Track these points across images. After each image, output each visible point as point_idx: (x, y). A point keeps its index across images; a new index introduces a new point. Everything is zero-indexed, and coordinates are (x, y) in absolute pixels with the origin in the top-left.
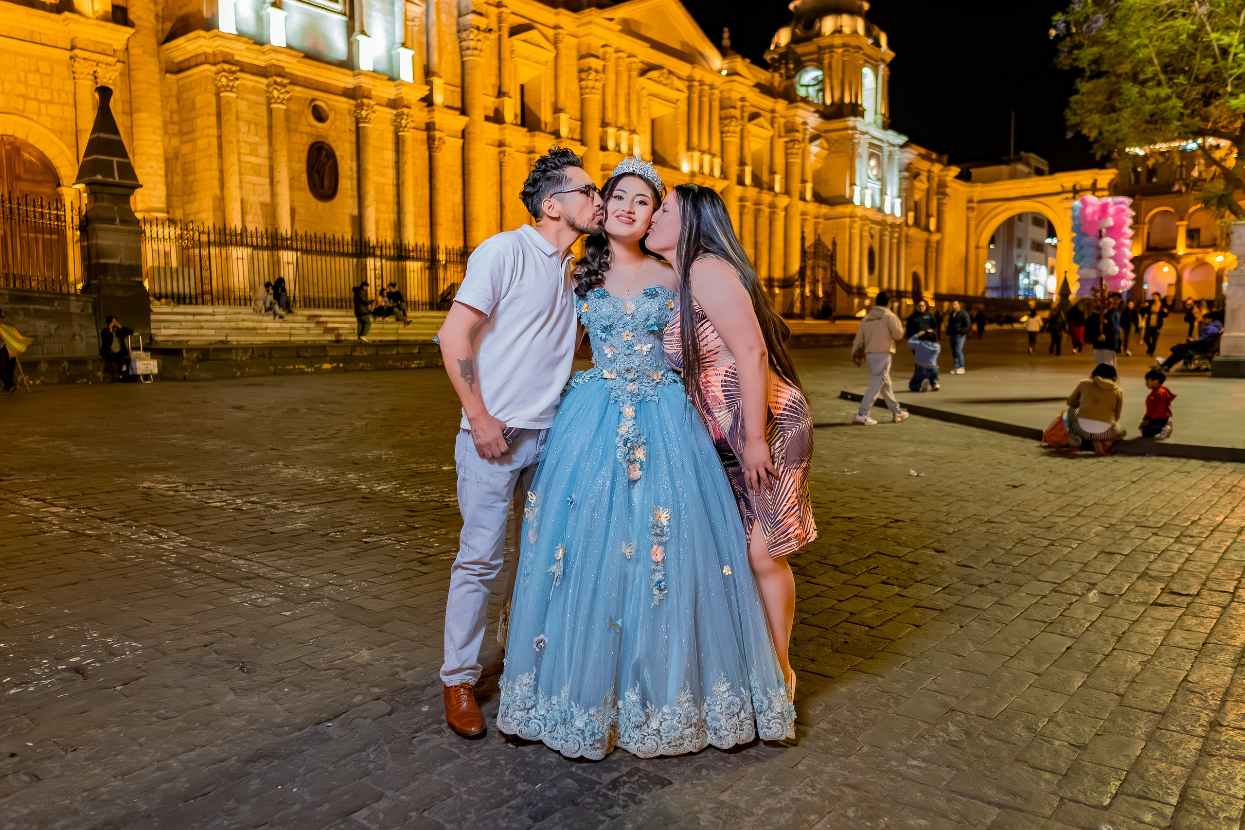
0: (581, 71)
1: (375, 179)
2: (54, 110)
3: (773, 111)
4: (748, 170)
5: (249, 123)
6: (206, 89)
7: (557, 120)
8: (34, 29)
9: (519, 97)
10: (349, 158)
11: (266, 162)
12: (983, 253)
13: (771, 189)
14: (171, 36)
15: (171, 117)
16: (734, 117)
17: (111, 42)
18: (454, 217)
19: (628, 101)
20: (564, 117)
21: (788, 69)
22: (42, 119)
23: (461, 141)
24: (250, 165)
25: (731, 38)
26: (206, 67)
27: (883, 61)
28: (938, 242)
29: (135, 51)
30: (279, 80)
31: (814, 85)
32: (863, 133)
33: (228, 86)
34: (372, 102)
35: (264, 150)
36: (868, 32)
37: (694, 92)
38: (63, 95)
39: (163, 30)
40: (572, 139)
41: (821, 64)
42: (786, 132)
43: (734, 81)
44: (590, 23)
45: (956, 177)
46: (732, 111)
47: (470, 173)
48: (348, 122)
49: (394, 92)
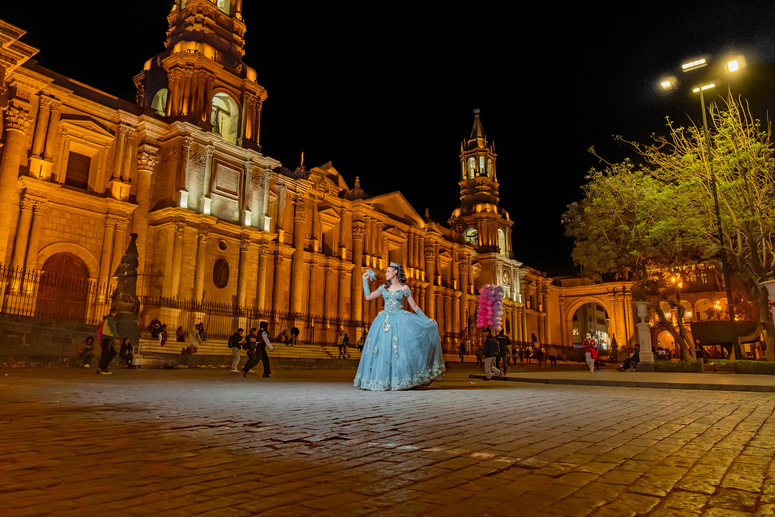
0: (353, 228)
1: (247, 277)
2: (93, 241)
3: (452, 249)
4: (440, 277)
7: (340, 251)
8: (91, 204)
9: (321, 239)
10: (235, 267)
11: (194, 268)
12: (570, 324)
13: (452, 287)
14: (154, 209)
16: (432, 251)
17: (126, 211)
18: (285, 298)
19: (377, 243)
20: (344, 250)
21: (459, 229)
22: (87, 245)
23: (290, 260)
24: (185, 269)
25: (429, 213)
26: (171, 223)
27: (508, 226)
28: (544, 318)
29: (137, 215)
30: (205, 230)
31: (473, 236)
32: (500, 261)
34: (249, 241)
35: (193, 262)
36: (499, 211)
37: (411, 239)
38: (99, 234)
39: (151, 206)
40: (348, 260)
41: (477, 226)
42: (459, 259)
43: (431, 234)
44: (359, 205)
45: (551, 283)
46: (431, 248)
47: (295, 276)
48: (236, 250)
49: (260, 236)
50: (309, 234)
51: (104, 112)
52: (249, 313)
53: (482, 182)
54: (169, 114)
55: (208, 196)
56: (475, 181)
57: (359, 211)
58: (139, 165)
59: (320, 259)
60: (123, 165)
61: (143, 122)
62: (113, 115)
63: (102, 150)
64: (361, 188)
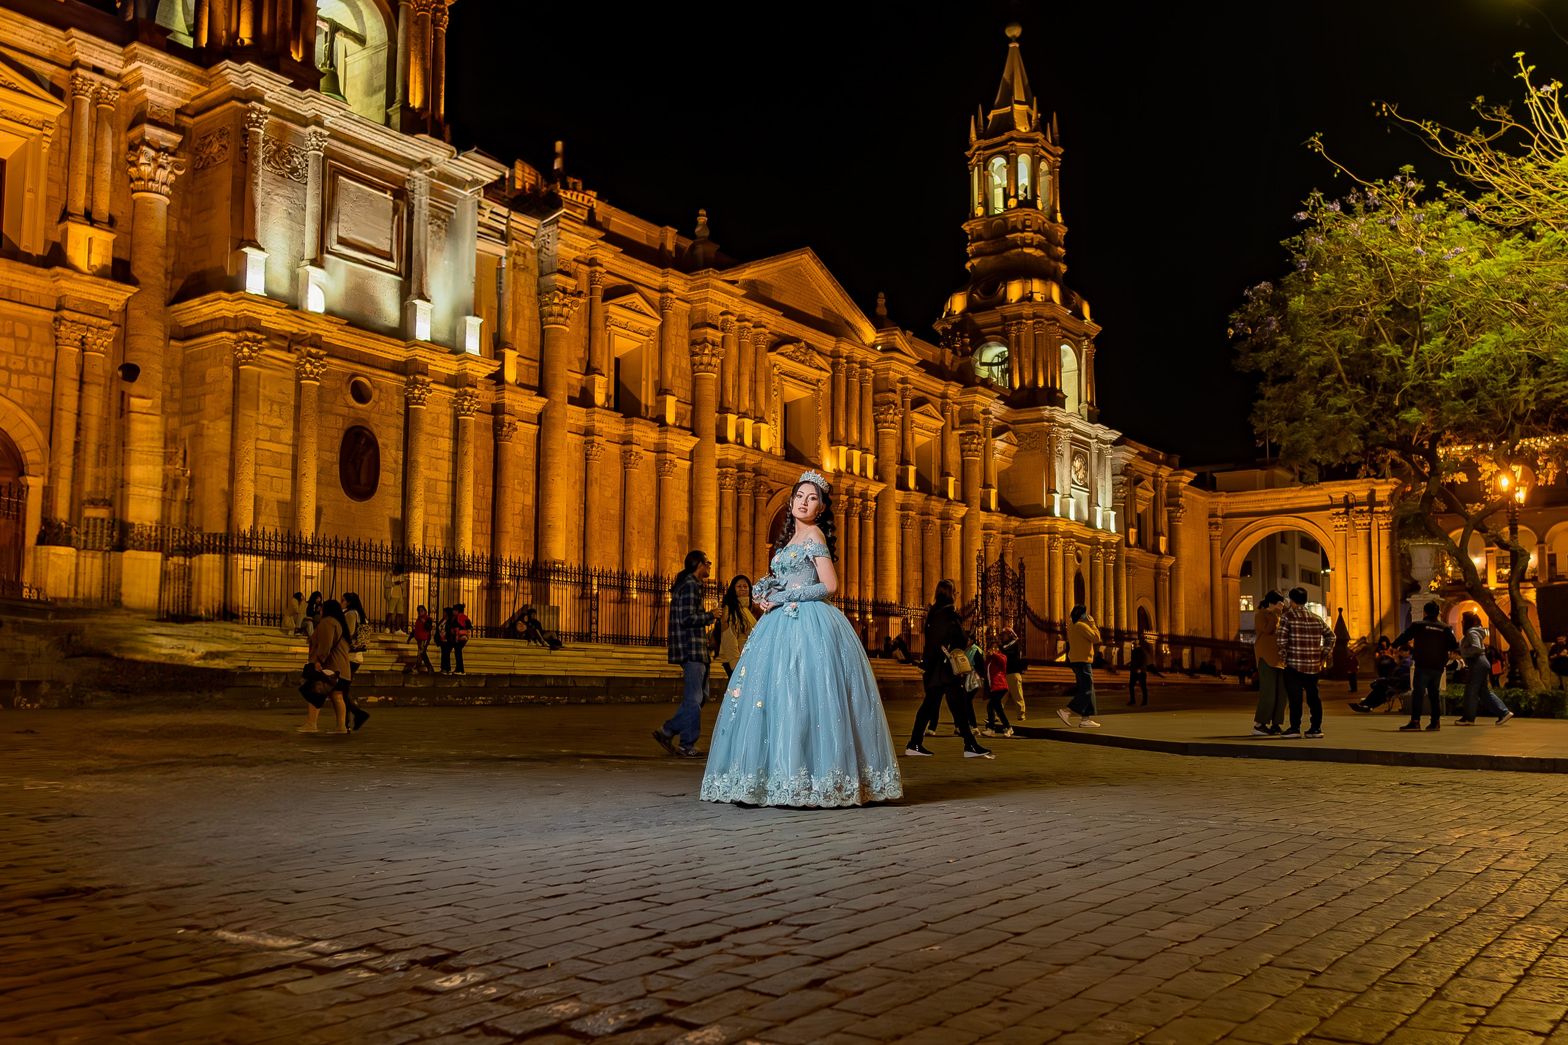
0: (693, 343)
1: (426, 473)
2: (27, 382)
3: (944, 396)
4: (912, 469)
5: (272, 402)
6: (221, 360)
7: (661, 404)
8: (14, 285)
9: (612, 374)
10: (395, 447)
11: (289, 450)
12: (1234, 583)
13: (944, 494)
14: (182, 296)
15: (172, 393)
16: (893, 403)
17: (108, 302)
18: (523, 523)
19: (754, 381)
20: (671, 401)
21: (963, 344)
22: (12, 393)
23: (535, 427)
24: (268, 453)
25: (887, 305)
26: (225, 334)
27: (1087, 336)
28: (1171, 568)
29: (136, 313)
30: (314, 351)
31: (997, 364)
32: (1064, 426)
33: (251, 357)
35: (287, 435)
36: (1066, 300)
37: (840, 371)
38: (41, 364)
39: (171, 289)
40: (681, 427)
41: (1008, 338)
42: (963, 422)
43: (892, 358)
44: (707, 286)
45: (1191, 483)
46: (890, 395)
47: (547, 468)
48: (395, 402)
49: (456, 367)
51: (32, 36)
52: (435, 564)
53: (1023, 223)
54: (204, 41)
55: (318, 262)
56: (1005, 220)
57: (706, 299)
58: (132, 181)
59: (609, 424)
60: (91, 180)
61: (137, 64)
62: (54, 45)
63: (32, 139)
64: (712, 238)
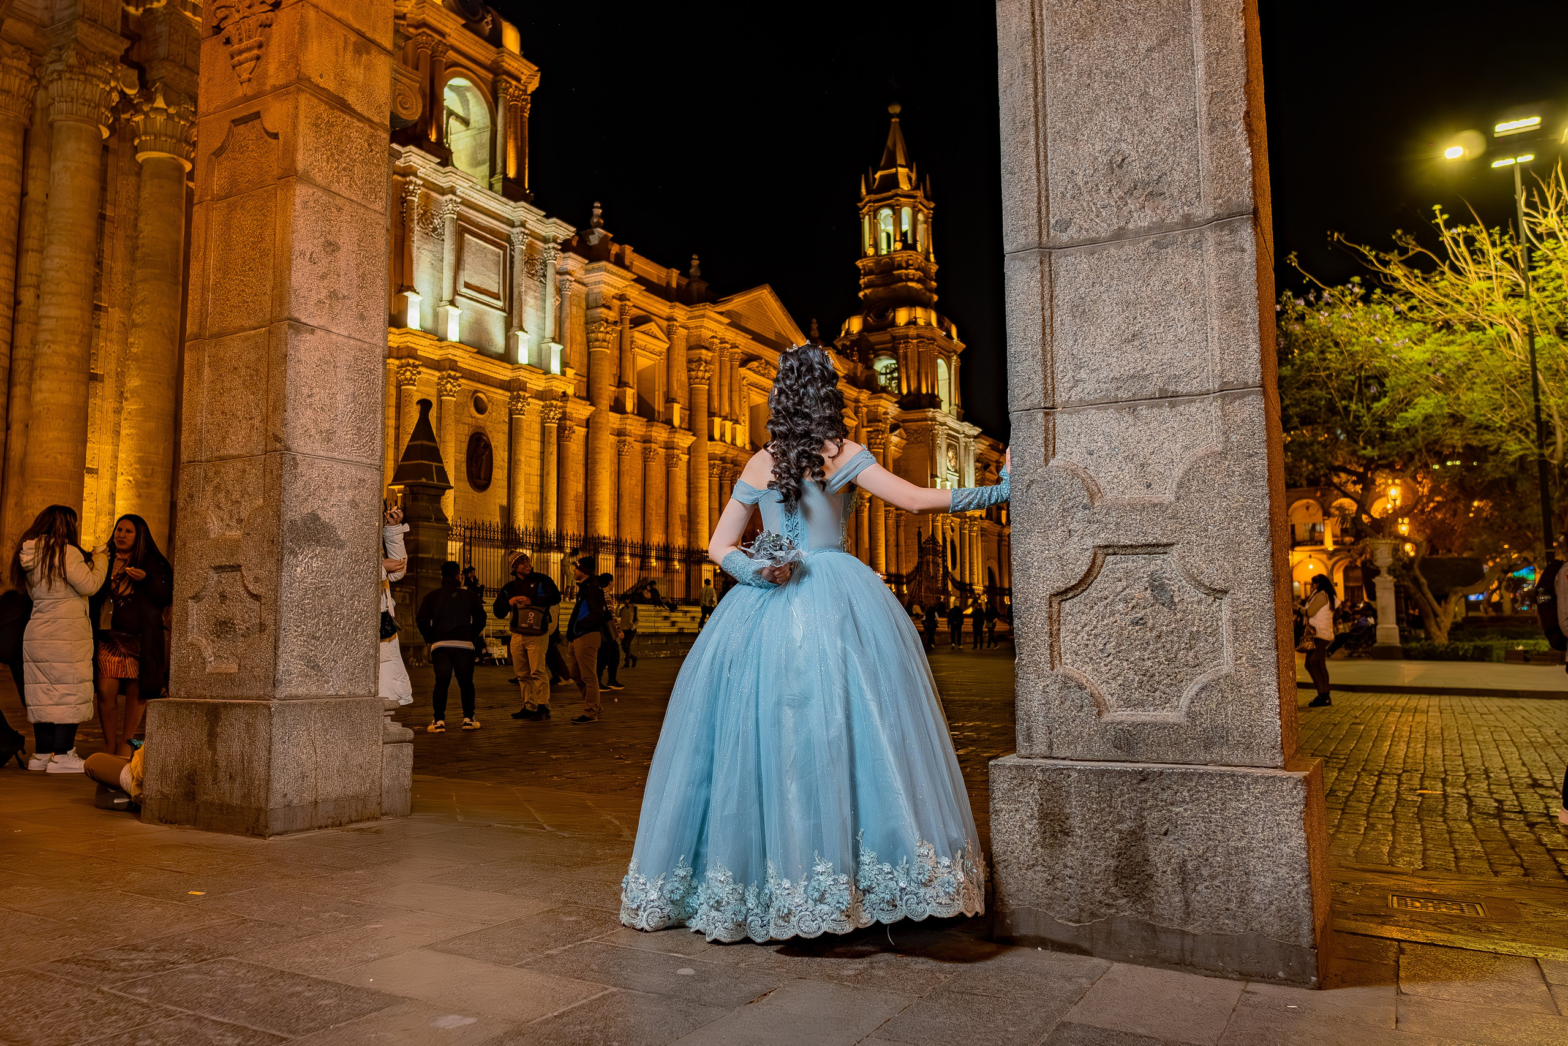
0: (691, 361)
1: (525, 469)
3: (858, 401)
9: (636, 386)
10: (502, 448)
18: (577, 507)
19: (731, 391)
23: (585, 430)
25: (817, 327)
27: (955, 352)
30: (452, 373)
32: (941, 424)
33: (411, 379)
34: (527, 395)
36: (940, 324)
40: (683, 428)
41: (897, 354)
44: (702, 315)
48: (502, 413)
49: (544, 385)
50: (614, 375)
55: (451, 303)
56: (892, 259)
57: (701, 327)
59: (637, 427)
64: (702, 277)
